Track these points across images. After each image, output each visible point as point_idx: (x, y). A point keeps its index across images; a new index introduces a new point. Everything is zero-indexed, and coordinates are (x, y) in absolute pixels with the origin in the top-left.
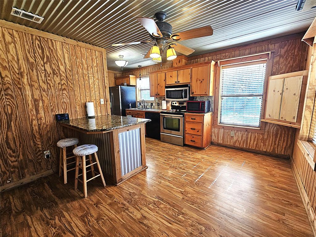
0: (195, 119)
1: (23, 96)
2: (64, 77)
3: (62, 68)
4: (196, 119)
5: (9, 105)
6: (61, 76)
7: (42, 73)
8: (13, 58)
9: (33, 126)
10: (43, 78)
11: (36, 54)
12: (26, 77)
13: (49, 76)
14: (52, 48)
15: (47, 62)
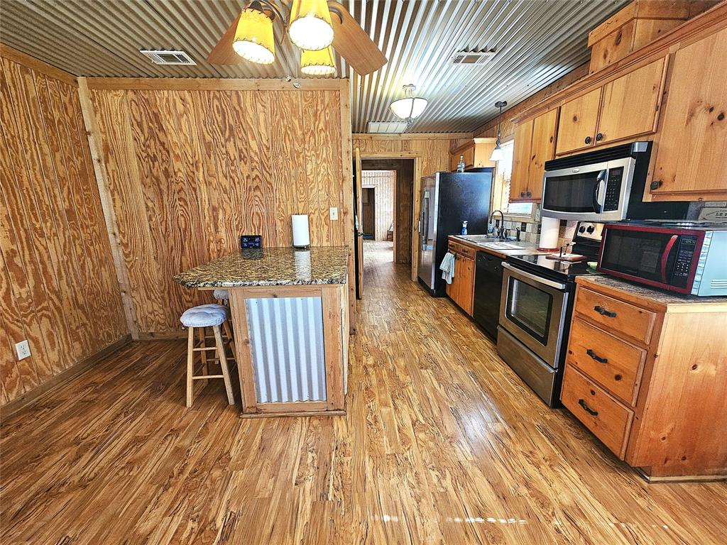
0: (613, 315)
1: (198, 201)
2: (257, 163)
3: (254, 145)
4: (618, 314)
5: (182, 215)
6: (252, 161)
7: (223, 159)
8: (186, 140)
9: (210, 252)
10: (224, 169)
11: (214, 127)
12: (201, 170)
13: (232, 165)
14: (238, 108)
15: (229, 137)
